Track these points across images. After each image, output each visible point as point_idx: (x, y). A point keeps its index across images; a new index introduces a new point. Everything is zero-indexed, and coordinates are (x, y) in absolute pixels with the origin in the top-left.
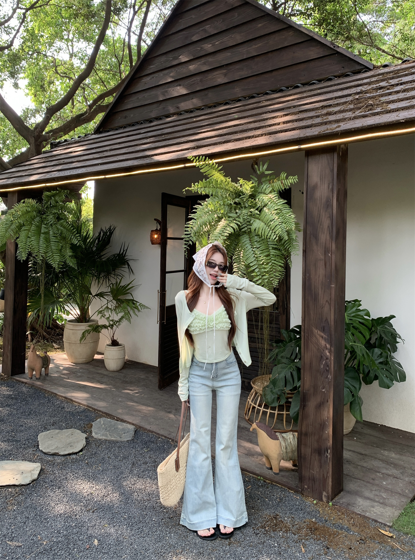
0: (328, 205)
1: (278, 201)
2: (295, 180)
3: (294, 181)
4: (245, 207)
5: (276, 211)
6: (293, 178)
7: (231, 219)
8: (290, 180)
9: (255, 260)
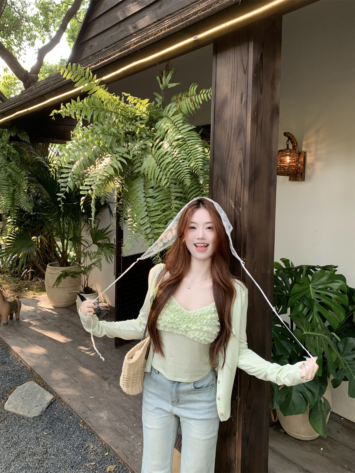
0: (241, 129)
1: (183, 127)
2: (209, 95)
3: (208, 97)
4: (141, 138)
5: (176, 142)
6: (207, 92)
7: (117, 155)
8: (202, 95)
9: (147, 216)
